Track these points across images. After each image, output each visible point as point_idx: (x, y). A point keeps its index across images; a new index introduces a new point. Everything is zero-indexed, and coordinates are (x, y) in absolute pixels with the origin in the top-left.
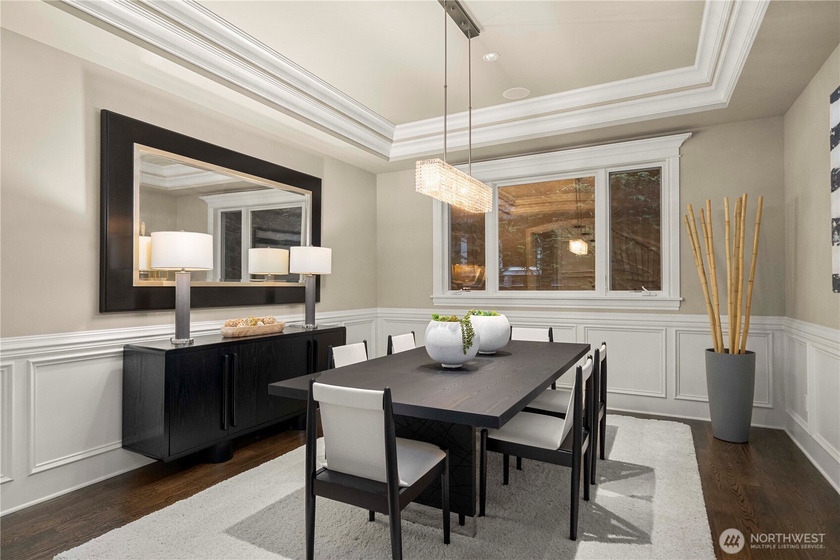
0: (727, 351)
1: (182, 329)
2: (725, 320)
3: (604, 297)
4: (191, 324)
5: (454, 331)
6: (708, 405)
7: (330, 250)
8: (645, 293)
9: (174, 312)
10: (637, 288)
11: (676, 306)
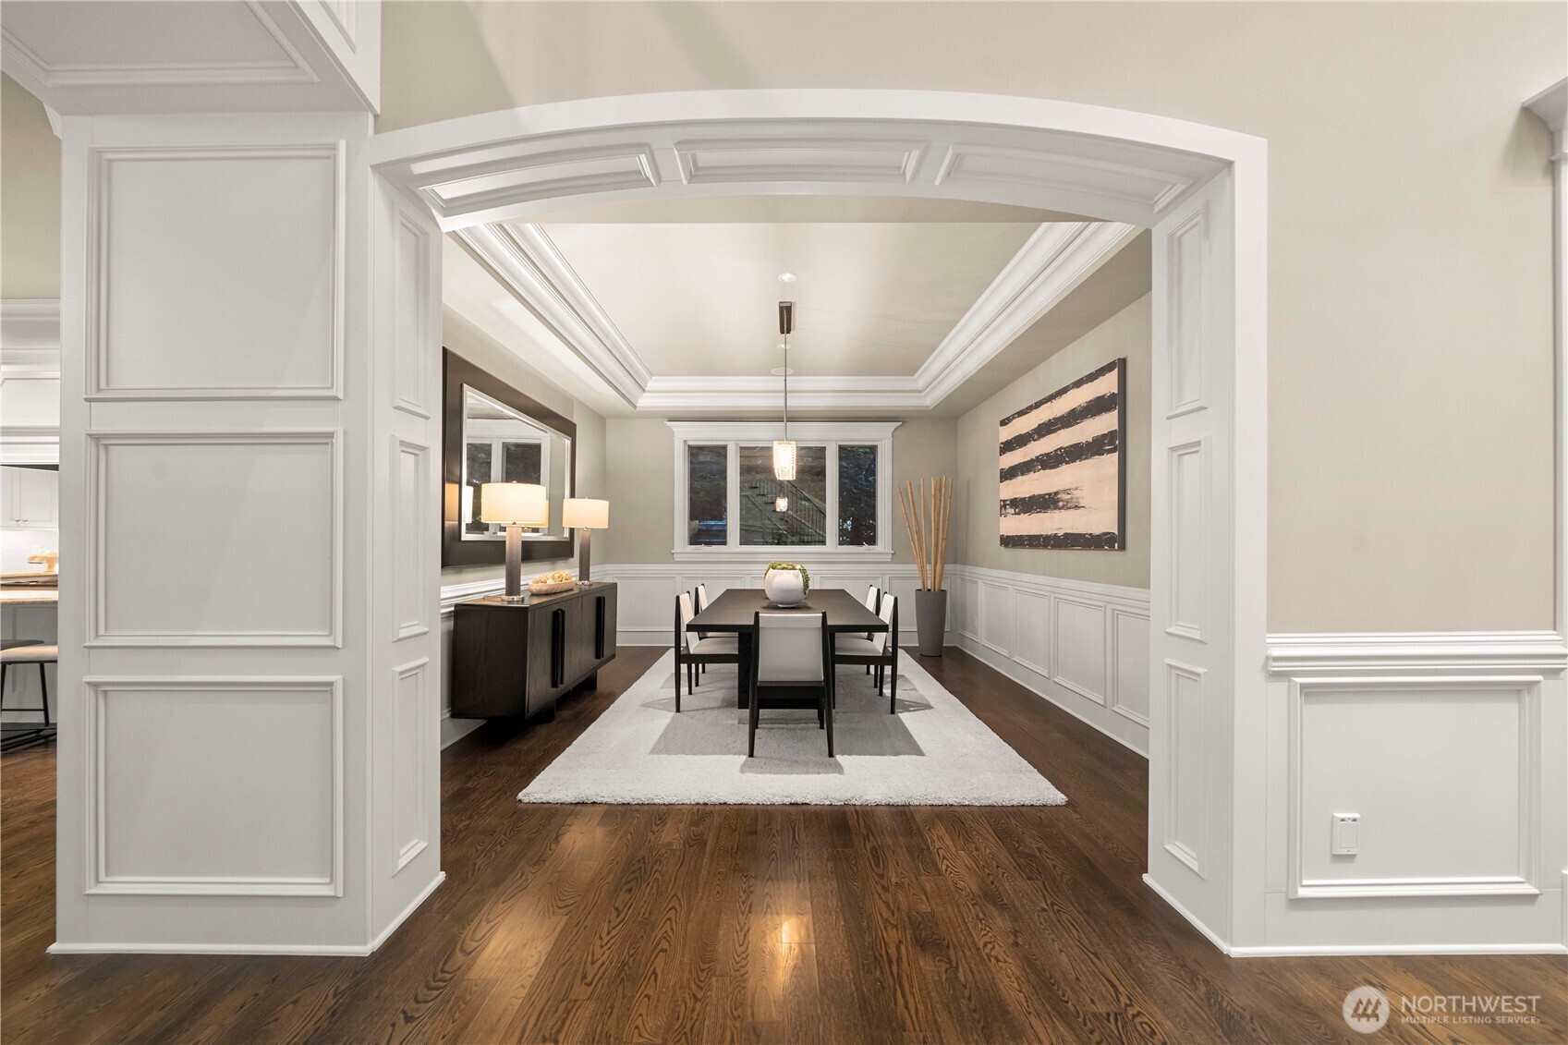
0: (929, 590)
1: (513, 587)
2: (929, 568)
3: (834, 551)
4: (522, 578)
5: (797, 577)
6: (916, 634)
7: (608, 502)
8: (865, 548)
9: (504, 567)
10: (860, 544)
11: (888, 558)
